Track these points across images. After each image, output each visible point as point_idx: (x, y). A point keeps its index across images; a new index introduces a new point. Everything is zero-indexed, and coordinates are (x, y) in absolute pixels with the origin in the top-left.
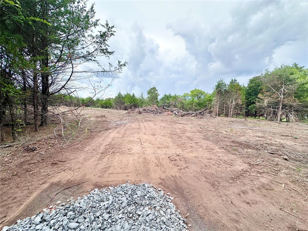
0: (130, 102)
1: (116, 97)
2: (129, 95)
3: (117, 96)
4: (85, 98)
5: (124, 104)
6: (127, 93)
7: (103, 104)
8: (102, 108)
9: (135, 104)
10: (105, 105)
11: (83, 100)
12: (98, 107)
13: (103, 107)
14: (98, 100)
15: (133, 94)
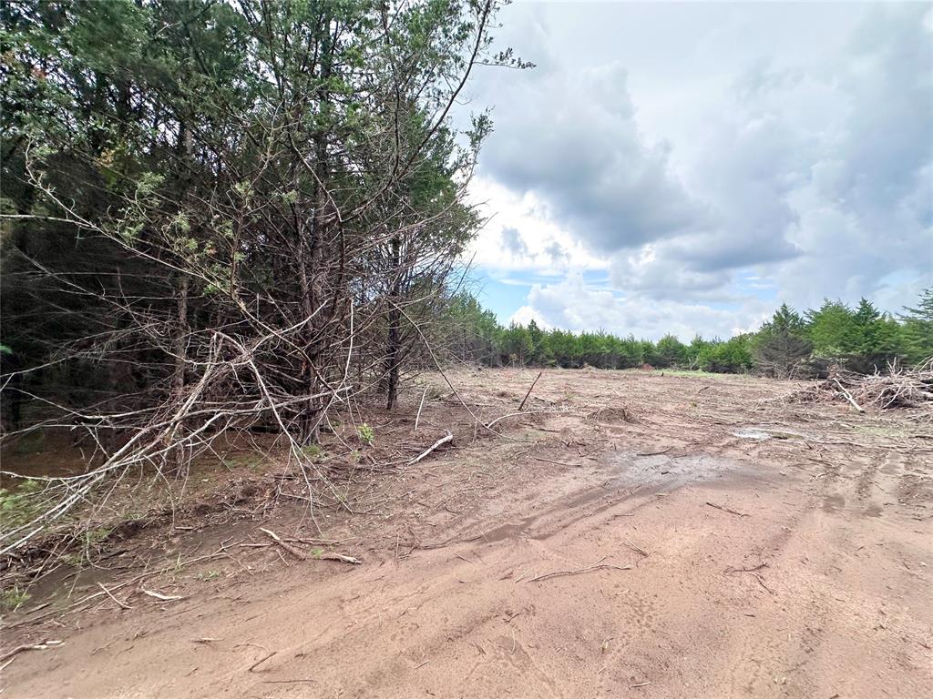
0: (842, 344)
1: (767, 329)
2: (838, 310)
3: (772, 321)
4: (655, 343)
5: (807, 353)
6: (823, 304)
7: (715, 358)
8: (712, 371)
9: (876, 350)
10: (725, 362)
11: (648, 348)
12: (695, 368)
13: (714, 368)
14: (699, 344)
15: (864, 302)
